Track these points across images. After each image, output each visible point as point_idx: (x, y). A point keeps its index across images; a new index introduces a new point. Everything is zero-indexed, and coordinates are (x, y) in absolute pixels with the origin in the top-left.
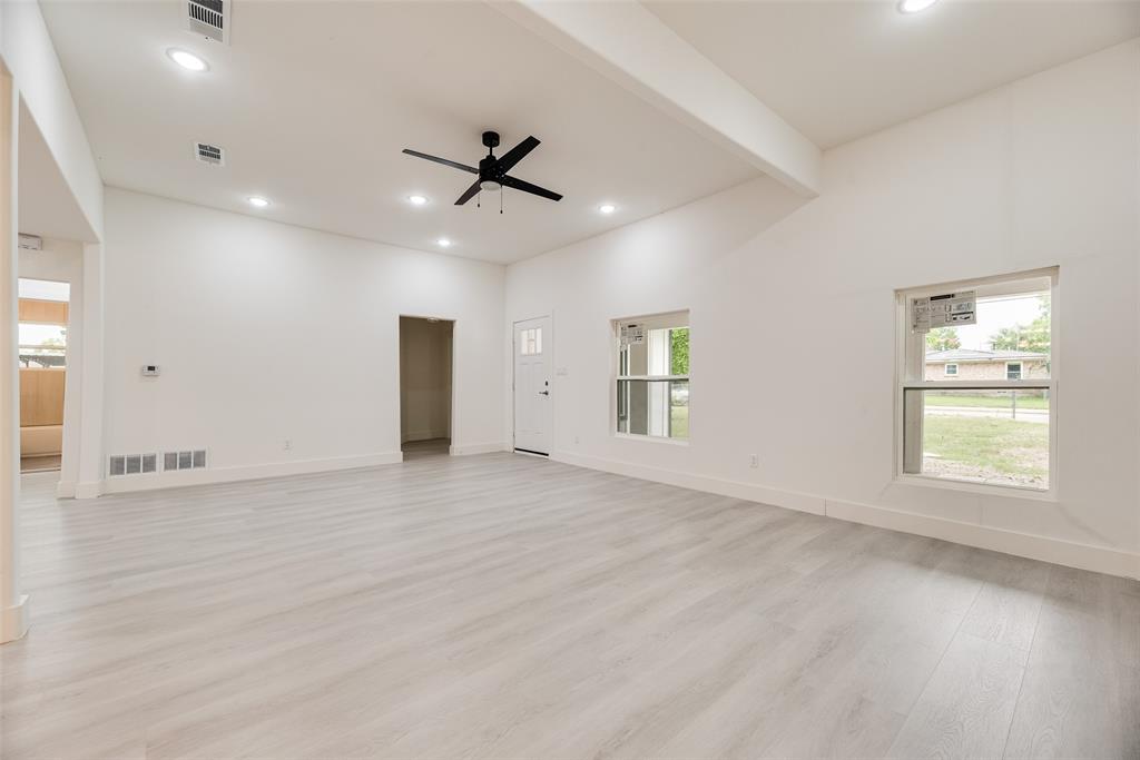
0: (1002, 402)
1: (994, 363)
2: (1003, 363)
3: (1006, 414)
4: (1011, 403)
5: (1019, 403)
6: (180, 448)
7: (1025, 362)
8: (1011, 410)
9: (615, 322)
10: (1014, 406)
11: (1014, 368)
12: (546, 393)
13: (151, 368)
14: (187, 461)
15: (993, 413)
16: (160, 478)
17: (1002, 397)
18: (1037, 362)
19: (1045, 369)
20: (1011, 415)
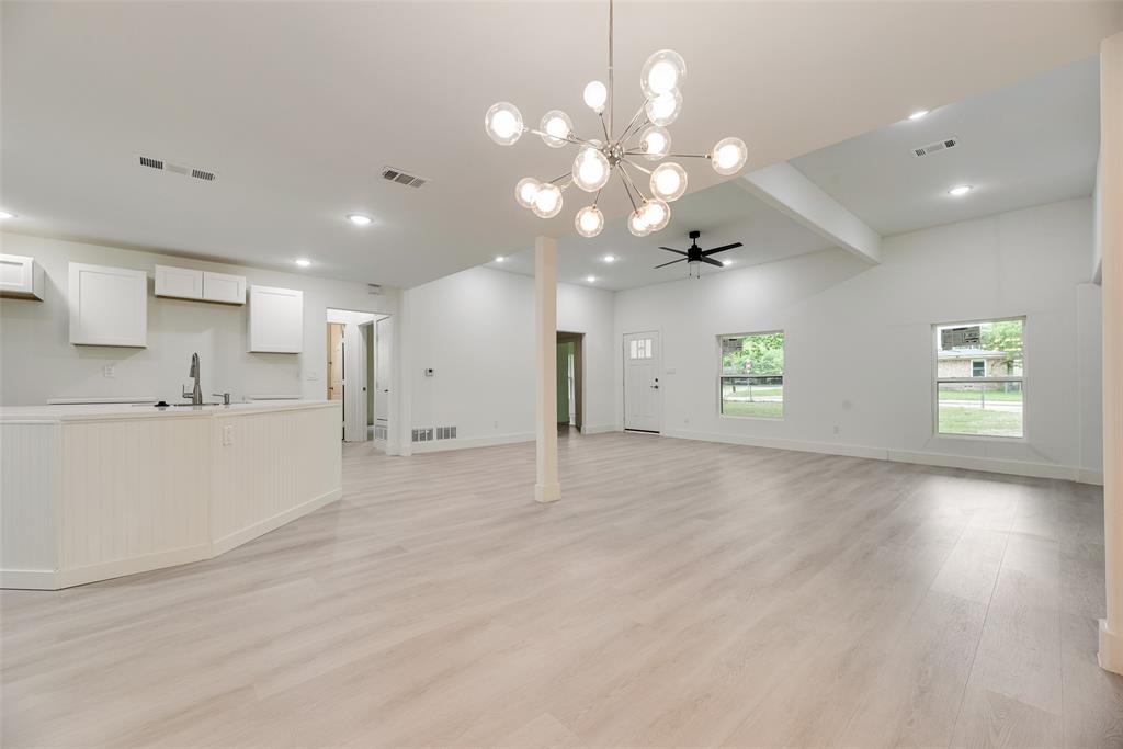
0: (970, 396)
1: (960, 360)
2: (969, 360)
3: (975, 405)
4: (980, 395)
5: (986, 396)
6: (444, 425)
7: (989, 360)
8: (980, 402)
9: (719, 337)
10: (983, 399)
11: (978, 365)
12: (656, 387)
13: (430, 371)
14: (447, 433)
15: (964, 404)
16: (436, 444)
17: (970, 391)
18: (998, 359)
19: (1005, 366)
20: (979, 406)
